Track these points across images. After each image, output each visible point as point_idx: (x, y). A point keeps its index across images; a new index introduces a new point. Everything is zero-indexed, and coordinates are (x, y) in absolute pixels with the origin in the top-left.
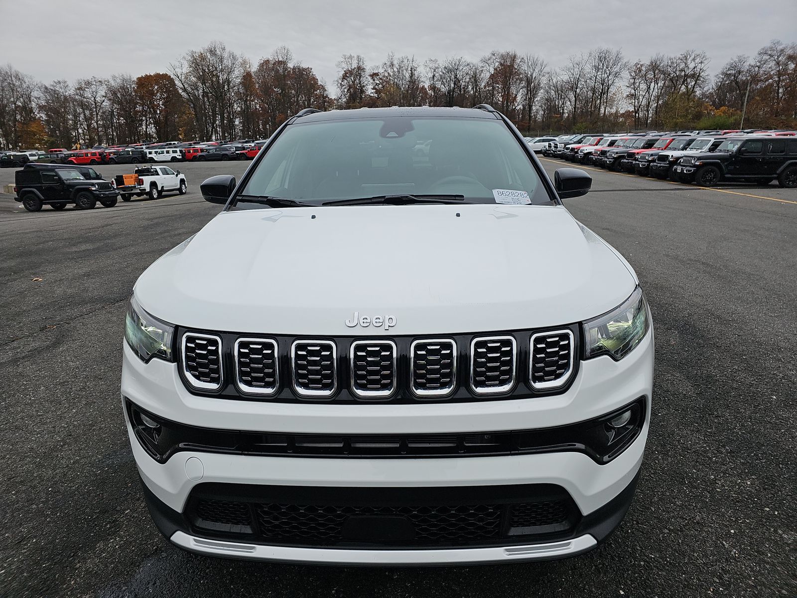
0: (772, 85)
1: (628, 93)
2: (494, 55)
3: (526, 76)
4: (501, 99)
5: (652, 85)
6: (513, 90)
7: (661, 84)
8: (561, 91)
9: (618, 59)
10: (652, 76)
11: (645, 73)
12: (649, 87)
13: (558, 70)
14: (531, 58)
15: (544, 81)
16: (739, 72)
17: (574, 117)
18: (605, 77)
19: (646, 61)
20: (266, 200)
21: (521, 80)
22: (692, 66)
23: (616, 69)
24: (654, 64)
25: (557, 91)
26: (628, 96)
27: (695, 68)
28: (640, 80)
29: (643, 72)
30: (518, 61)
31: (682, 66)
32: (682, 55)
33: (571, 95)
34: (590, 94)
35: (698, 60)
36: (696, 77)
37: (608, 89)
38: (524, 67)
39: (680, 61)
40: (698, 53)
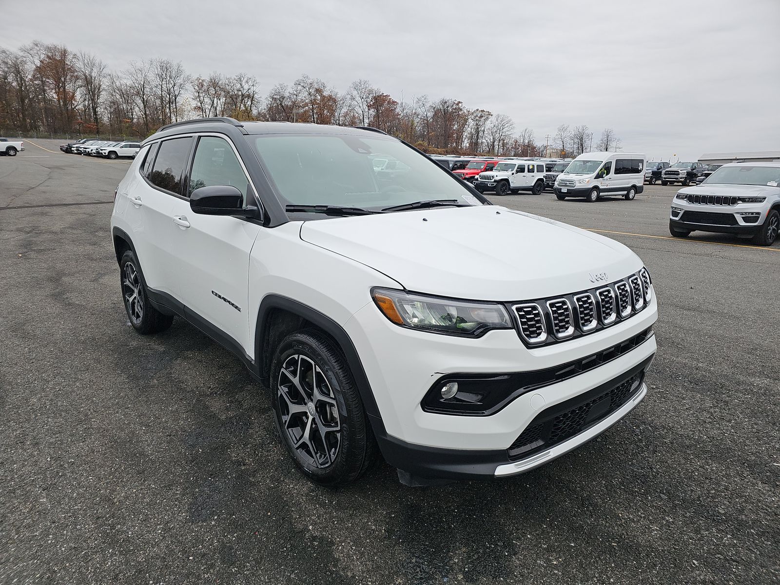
0: (308, 111)
1: (195, 105)
2: (37, 45)
3: (85, 75)
4: (55, 96)
5: (215, 99)
6: (69, 87)
7: (223, 100)
8: (126, 96)
9: (179, 72)
10: (214, 92)
11: (206, 88)
12: (213, 103)
13: (120, 74)
14: (86, 56)
15: (105, 83)
16: (283, 98)
17: (146, 124)
18: (170, 88)
19: (206, 78)
20: (325, 209)
21: (77, 78)
22: (246, 87)
23: (179, 81)
24: (213, 81)
25: (122, 95)
26: (195, 108)
27: (249, 90)
28: (204, 95)
29: (205, 87)
30: (70, 57)
31: (239, 86)
32: (236, 76)
33: (139, 101)
34: (158, 102)
35: (250, 83)
36: (251, 97)
37: (176, 98)
38: (79, 65)
39: (236, 82)
40: (250, 77)
